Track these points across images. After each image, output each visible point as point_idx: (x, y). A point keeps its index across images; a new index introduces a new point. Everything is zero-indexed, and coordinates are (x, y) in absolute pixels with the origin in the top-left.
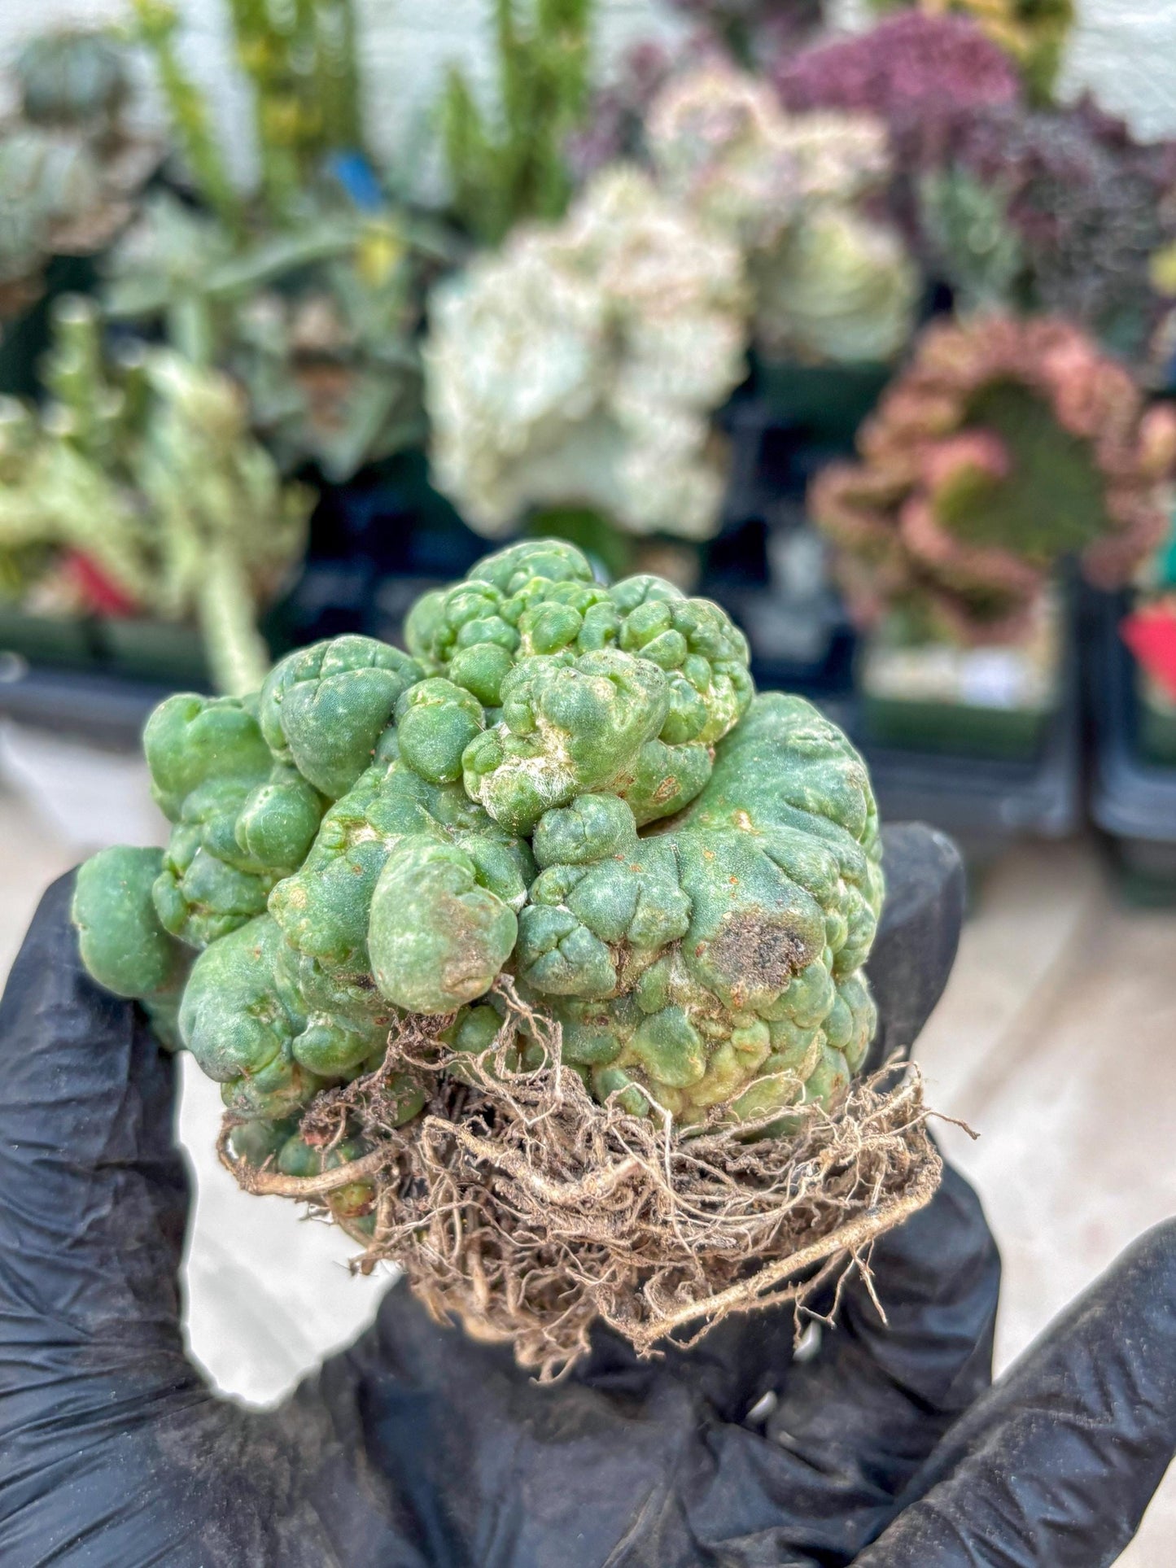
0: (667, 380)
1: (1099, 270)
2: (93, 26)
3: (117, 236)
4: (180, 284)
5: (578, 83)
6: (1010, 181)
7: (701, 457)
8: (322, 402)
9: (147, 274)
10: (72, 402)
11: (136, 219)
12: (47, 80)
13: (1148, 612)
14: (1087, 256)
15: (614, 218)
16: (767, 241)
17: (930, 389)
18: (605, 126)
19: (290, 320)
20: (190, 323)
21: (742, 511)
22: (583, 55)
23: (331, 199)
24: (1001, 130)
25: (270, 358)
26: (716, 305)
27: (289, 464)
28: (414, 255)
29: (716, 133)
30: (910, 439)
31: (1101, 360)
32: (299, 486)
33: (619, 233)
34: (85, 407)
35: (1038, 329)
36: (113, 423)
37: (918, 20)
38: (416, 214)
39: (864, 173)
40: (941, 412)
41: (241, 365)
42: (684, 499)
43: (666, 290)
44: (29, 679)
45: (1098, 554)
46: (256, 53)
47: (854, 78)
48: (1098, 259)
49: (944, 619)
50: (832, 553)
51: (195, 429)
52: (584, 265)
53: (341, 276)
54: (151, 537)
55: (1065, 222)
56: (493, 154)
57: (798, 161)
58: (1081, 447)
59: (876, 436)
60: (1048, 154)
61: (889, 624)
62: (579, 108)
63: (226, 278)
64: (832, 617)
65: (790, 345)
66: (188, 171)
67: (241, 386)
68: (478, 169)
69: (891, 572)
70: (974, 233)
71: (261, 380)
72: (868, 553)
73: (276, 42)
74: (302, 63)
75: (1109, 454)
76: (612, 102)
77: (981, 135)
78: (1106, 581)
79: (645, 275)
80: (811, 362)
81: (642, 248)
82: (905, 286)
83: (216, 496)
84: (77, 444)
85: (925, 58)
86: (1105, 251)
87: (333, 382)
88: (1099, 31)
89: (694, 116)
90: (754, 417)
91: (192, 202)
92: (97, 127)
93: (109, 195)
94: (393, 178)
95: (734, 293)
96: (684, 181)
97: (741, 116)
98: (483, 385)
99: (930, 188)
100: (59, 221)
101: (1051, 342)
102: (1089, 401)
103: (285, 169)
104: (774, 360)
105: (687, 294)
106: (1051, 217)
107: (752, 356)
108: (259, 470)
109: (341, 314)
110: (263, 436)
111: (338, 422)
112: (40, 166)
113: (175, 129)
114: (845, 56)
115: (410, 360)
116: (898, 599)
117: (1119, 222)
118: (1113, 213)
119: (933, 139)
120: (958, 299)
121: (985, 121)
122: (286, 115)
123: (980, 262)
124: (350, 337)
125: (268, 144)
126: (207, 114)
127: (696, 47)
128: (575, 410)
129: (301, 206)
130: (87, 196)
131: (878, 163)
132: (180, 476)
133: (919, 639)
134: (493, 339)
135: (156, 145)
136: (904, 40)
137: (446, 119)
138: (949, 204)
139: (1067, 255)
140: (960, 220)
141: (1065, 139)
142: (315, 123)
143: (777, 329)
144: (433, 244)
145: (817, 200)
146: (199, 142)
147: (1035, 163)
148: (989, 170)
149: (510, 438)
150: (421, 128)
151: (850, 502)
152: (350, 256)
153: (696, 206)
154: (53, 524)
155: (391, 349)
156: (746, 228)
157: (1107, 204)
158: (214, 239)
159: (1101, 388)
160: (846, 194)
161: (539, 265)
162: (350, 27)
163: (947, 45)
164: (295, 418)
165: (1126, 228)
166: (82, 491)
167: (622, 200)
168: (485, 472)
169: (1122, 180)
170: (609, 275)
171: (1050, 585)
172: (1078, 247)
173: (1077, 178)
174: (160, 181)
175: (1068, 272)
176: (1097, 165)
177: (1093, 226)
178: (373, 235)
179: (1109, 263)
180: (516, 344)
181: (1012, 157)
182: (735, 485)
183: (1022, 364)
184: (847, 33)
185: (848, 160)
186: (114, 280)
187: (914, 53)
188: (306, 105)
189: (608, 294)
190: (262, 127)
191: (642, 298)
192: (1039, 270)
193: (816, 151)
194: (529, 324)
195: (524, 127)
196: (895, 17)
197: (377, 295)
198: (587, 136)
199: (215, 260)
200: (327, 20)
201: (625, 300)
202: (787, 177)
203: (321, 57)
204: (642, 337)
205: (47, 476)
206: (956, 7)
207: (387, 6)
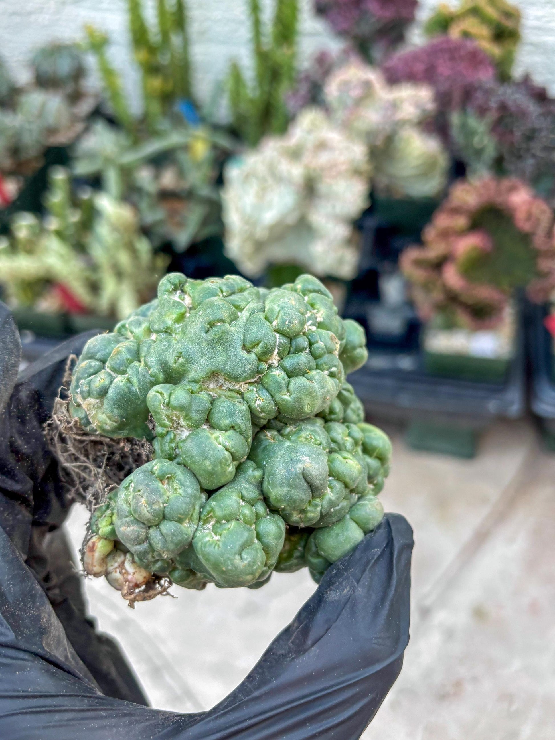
0: (334, 207)
1: (534, 156)
2: (68, 43)
3: (78, 138)
4: (108, 161)
5: (291, 68)
6: (492, 116)
7: (349, 242)
8: (173, 214)
9: (92, 156)
10: (58, 215)
11: (87, 130)
12: (47, 67)
14: (528, 150)
15: (310, 132)
16: (379, 142)
17: (456, 211)
18: (304, 89)
19: (157, 177)
20: (112, 178)
21: (366, 265)
22: (293, 56)
23: (177, 121)
24: (488, 92)
25: (149, 195)
26: (356, 172)
27: (157, 243)
28: (215, 147)
29: (356, 93)
30: (445, 234)
31: (535, 197)
32: (162, 255)
33: (311, 140)
34: (62, 217)
35: (506, 183)
36: (76, 224)
37: (448, 41)
38: (216, 128)
39: (424, 111)
40: (461, 222)
41: (135, 198)
42: (340, 261)
43: (333, 166)
44: (35, 342)
45: (534, 288)
46: (143, 55)
47: (419, 67)
48: (533, 151)
49: (462, 317)
50: (408, 285)
51: (115, 229)
52: (295, 154)
53: (182, 157)
54: (94, 277)
55: (518, 134)
56: (252, 101)
57: (394, 106)
58: (526, 238)
59: (430, 233)
60: (510, 103)
61: (436, 319)
62: (291, 79)
63: (129, 158)
64: (408, 314)
65: (388, 189)
66: (110, 108)
67: (135, 207)
68: (245, 107)
69: (437, 296)
70: (476, 140)
71: (144, 205)
72: (427, 287)
73: (152, 50)
74: (164, 59)
75: (539, 241)
76: (307, 78)
77: (479, 95)
78: (538, 299)
79: (324, 159)
80: (398, 197)
81: (322, 146)
83: (124, 258)
84: (60, 234)
85: (452, 59)
86: (536, 147)
87: (177, 205)
88: (532, 44)
89: (345, 85)
90: (372, 223)
91: (113, 122)
92: (70, 88)
93: (74, 119)
94: (206, 111)
95: (365, 167)
96: (340, 115)
97: (367, 85)
98: (248, 209)
99: (455, 119)
100: (52, 131)
101: (513, 189)
102: (529, 216)
103: (156, 107)
104: (381, 196)
105: (343, 167)
106: (511, 132)
107: (372, 195)
108: (144, 246)
109: (181, 174)
110: (145, 231)
111: (181, 225)
112: (43, 106)
113: (104, 89)
114: (415, 57)
115: (215, 197)
116: (440, 307)
117: (544, 134)
118: (540, 130)
119: (457, 96)
120: (469, 170)
121: (480, 88)
122: (156, 83)
123: (479, 152)
124: (186, 185)
125: (148, 96)
126: (120, 82)
127: (346, 53)
128: (291, 220)
129: (163, 124)
130: (65, 120)
131: (430, 106)
132: (107, 249)
133: (450, 326)
134: (253, 189)
135: (96, 96)
136: (442, 50)
137: (230, 85)
138: (464, 126)
139: (519, 150)
140: (469, 133)
141: (518, 96)
142: (169, 86)
143: (383, 181)
144: (225, 142)
145: (402, 123)
146: (116, 94)
147: (503, 107)
148: (482, 111)
149: (261, 233)
150: (219, 89)
151: (418, 263)
152: (186, 148)
153: (346, 127)
154: (49, 271)
155: (205, 191)
156: (370, 137)
157: (537, 126)
158: (123, 140)
159: (536, 211)
160: (416, 120)
161: (275, 154)
162: (186, 43)
163: (462, 53)
164: (160, 222)
165: (546, 137)
166: (62, 256)
167: (313, 124)
168: (248, 248)
169: (544, 115)
170: (307, 158)
171: (511, 301)
172: (524, 146)
173: (523, 114)
174: (97, 113)
175: (520, 157)
176: (533, 108)
177: (531, 136)
178: (196, 138)
179: (539, 153)
180: (263, 191)
181: (493, 104)
182: (363, 254)
183: (499, 200)
184: (415, 45)
185: (417, 105)
186: (77, 158)
187: (447, 56)
188: (166, 79)
189: (307, 167)
190: (145, 88)
191: (322, 169)
192: (506, 156)
193: (402, 101)
194: (270, 181)
195: (266, 88)
196: (438, 39)
197: (198, 166)
198: (295, 93)
199: (125, 150)
200: (176, 40)
201: (315, 170)
202: (389, 113)
203: (173, 56)
204: (322, 187)
205: (46, 250)
206: (466, 35)
207: (202, 33)
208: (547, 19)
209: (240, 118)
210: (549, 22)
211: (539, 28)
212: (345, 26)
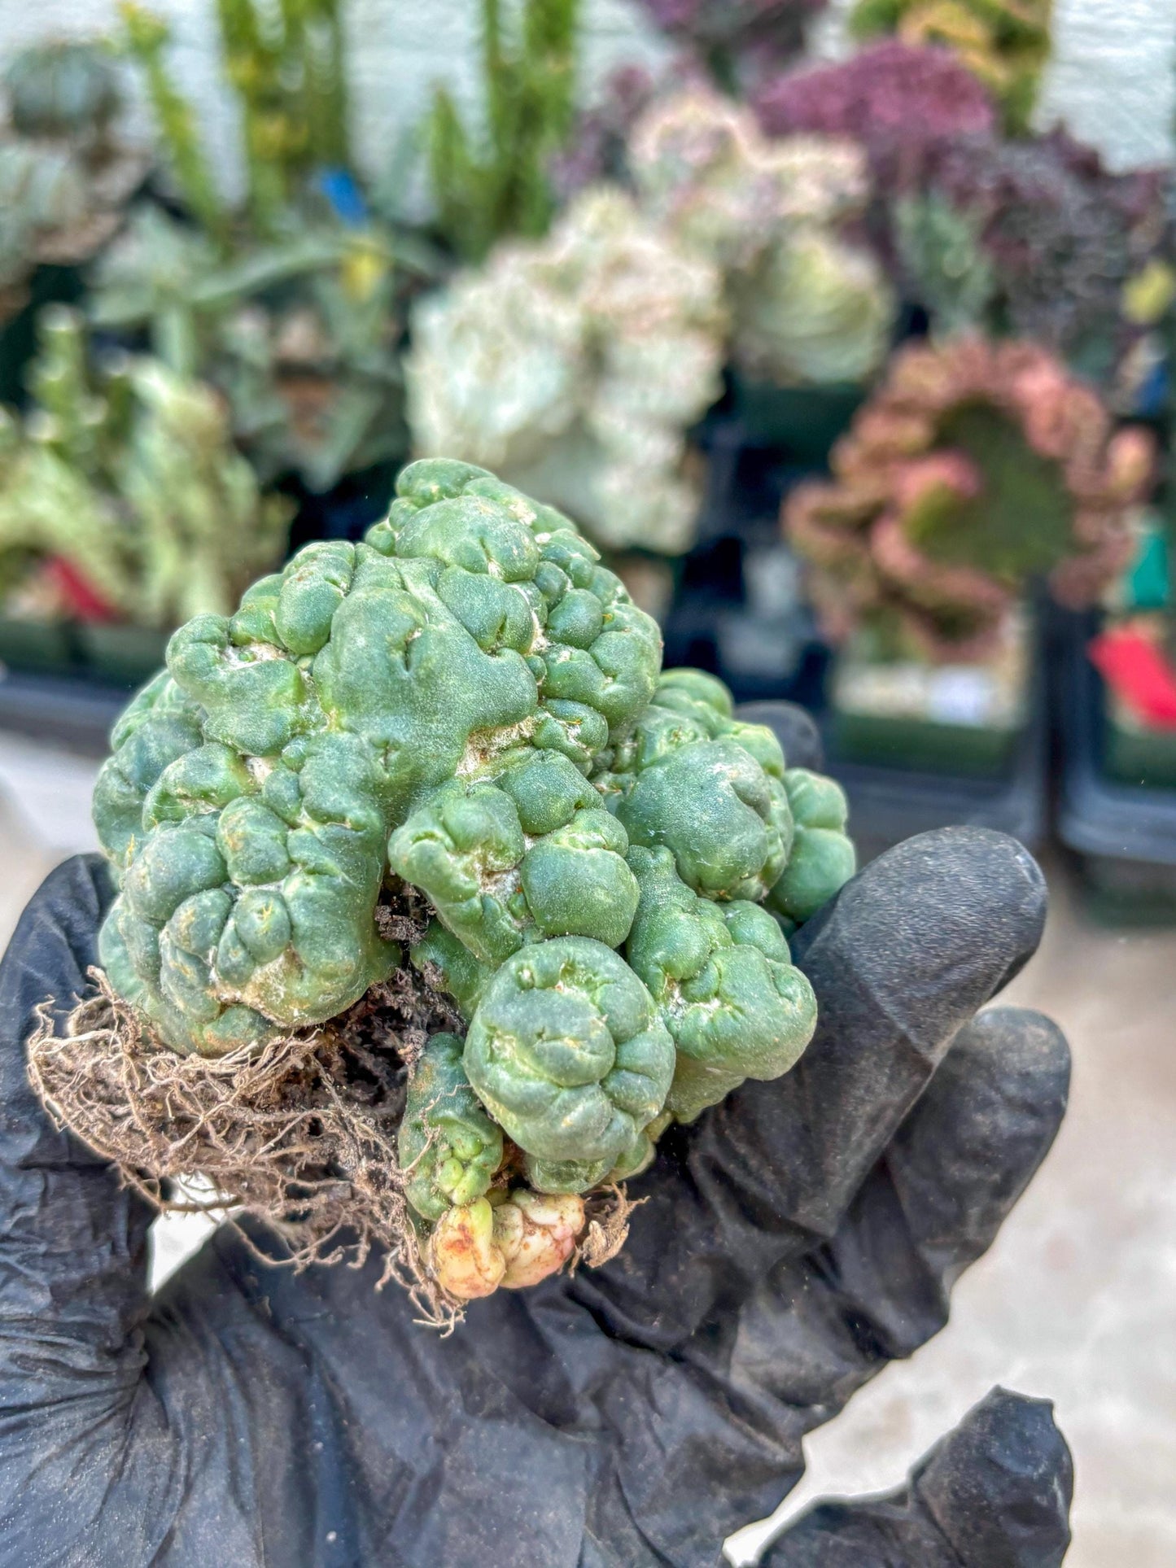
0: (644, 396)
1: (1071, 296)
2: (84, 39)
3: (103, 247)
4: (166, 294)
5: (564, 105)
6: (984, 208)
7: (677, 473)
8: (304, 412)
9: (132, 284)
10: (55, 410)
11: (122, 230)
12: (37, 90)
13: (1115, 633)
14: (1059, 282)
15: (595, 236)
16: (745, 262)
17: (903, 410)
18: (589, 147)
19: (274, 332)
20: (175, 332)
21: (716, 528)
22: (568, 77)
23: (316, 214)
24: (975, 158)
25: (253, 369)
26: (694, 323)
27: (269, 473)
28: (397, 271)
29: (696, 155)
30: (880, 459)
31: (1071, 383)
32: (279, 495)
33: (598, 255)
34: (68, 415)
35: (1011, 352)
36: (95, 430)
37: (895, 50)
38: (400, 230)
39: (842, 197)
40: (914, 432)
41: (224, 376)
42: (659, 515)
43: (645, 308)
44: (9, 683)
45: (1066, 575)
46: (246, 69)
47: (834, 105)
48: (1069, 286)
49: (913, 637)
50: (806, 570)
51: (177, 437)
52: (564, 282)
53: (327, 290)
54: (132, 544)
55: (1037, 247)
56: (476, 172)
57: (778, 184)
58: (1051, 469)
59: (848, 456)
60: (1022, 182)
61: (861, 642)
62: (564, 128)
63: (211, 290)
64: (805, 634)
65: (769, 366)
66: (175, 185)
67: (224, 397)
68: (460, 185)
69: (862, 589)
70: (948, 258)
71: (243, 391)
72: (840, 570)
73: (265, 58)
74: (292, 81)
75: (1078, 477)
76: (596, 124)
77: (956, 162)
78: (1075, 601)
79: (624, 293)
80: (787, 383)
81: (621, 266)
82: (881, 308)
83: (197, 503)
84: (59, 450)
85: (904, 87)
86: (1076, 278)
87: (314, 394)
88: (1076, 63)
89: (674, 139)
90: (730, 437)
91: (179, 214)
92: (86, 138)
93: (96, 205)
94: (379, 194)
95: (713, 312)
96: (664, 201)
97: (722, 140)
98: (463, 398)
99: (906, 213)
100: (47, 230)
101: (1023, 364)
102: (1058, 423)
103: (272, 183)
104: (751, 381)
105: (666, 312)
106: (1023, 243)
107: (729, 376)
108: (241, 480)
109: (324, 326)
110: (245, 446)
111: (320, 434)
112: (29, 176)
113: (163, 141)
114: (826, 83)
115: (392, 374)
116: (868, 616)
117: (1091, 249)
118: (1083, 240)
119: (909, 165)
120: (932, 323)
121: (959, 148)
122: (274, 130)
123: (955, 286)
124: (332, 350)
125: (255, 158)
126: (196, 128)
127: (679, 71)
128: (554, 423)
129: (286, 220)
130: (74, 208)
131: (855, 187)
132: (160, 483)
133: (889, 657)
134: (474, 354)
135: (144, 158)
136: (882, 68)
137: (431, 137)
138: (925, 228)
139: (1040, 281)
140: (934, 244)
141: (1038, 168)
142: (301, 139)
143: (755, 349)
144: (418, 260)
145: (794, 223)
146: (187, 154)
147: (1008, 190)
148: (963, 197)
149: (490, 451)
150: (408, 145)
151: (823, 520)
152: (336, 270)
153: (676, 227)
154: (34, 529)
155: (373, 363)
156: (724, 247)
157: (1077, 233)
158: (201, 251)
159: (1070, 411)
160: (824, 217)
161: (520, 280)
162: (339, 45)
163: (926, 75)
164: (276, 429)
165: (1097, 256)
166: (63, 497)
167: (604, 219)
169: (1093, 209)
170: (589, 292)
171: (1019, 605)
172: (1049, 273)
173: (1048, 206)
174: (147, 192)
175: (1041, 299)
176: (1070, 194)
177: (1064, 253)
178: (358, 251)
179: (1080, 288)
180: (495, 361)
181: (986, 184)
182: (709, 502)
183: (993, 386)
184: (829, 61)
185: (826, 183)
186: (100, 290)
187: (892, 81)
188: (293, 123)
189: (588, 310)
190: (249, 141)
191: (621, 315)
192: (1012, 295)
193: (795, 175)
194: (509, 339)
195: (509, 147)
196: (876, 46)
197: (361, 311)
198: (571, 157)
199: (200, 271)
200: (317, 38)
201: (604, 316)
202: (767, 199)
203: (310, 74)
204: (622, 354)
205: (29, 481)
206: (935, 37)
207: (375, 25)
208: (1108, 11)
209: (454, 210)
210: (1113, 16)
211: (1091, 30)
212: (678, 13)
